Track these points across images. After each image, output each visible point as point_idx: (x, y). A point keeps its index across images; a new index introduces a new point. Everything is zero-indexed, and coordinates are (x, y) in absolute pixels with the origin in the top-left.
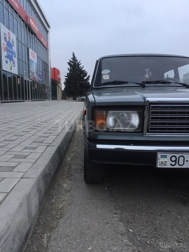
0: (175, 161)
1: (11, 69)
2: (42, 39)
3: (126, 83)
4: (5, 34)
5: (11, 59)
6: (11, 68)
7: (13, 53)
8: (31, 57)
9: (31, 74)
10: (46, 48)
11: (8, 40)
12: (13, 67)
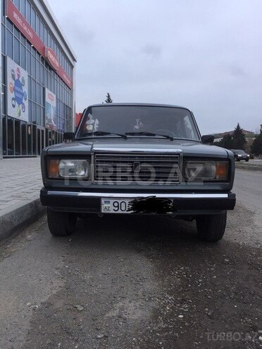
0: (118, 206)
1: (20, 114)
2: (64, 77)
3: (109, 134)
4: (13, 70)
5: (20, 102)
6: (19, 112)
7: (23, 94)
8: (47, 100)
9: (46, 121)
10: (70, 88)
11: (16, 78)
12: (22, 113)
